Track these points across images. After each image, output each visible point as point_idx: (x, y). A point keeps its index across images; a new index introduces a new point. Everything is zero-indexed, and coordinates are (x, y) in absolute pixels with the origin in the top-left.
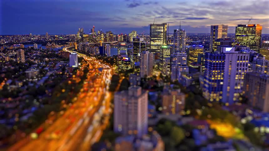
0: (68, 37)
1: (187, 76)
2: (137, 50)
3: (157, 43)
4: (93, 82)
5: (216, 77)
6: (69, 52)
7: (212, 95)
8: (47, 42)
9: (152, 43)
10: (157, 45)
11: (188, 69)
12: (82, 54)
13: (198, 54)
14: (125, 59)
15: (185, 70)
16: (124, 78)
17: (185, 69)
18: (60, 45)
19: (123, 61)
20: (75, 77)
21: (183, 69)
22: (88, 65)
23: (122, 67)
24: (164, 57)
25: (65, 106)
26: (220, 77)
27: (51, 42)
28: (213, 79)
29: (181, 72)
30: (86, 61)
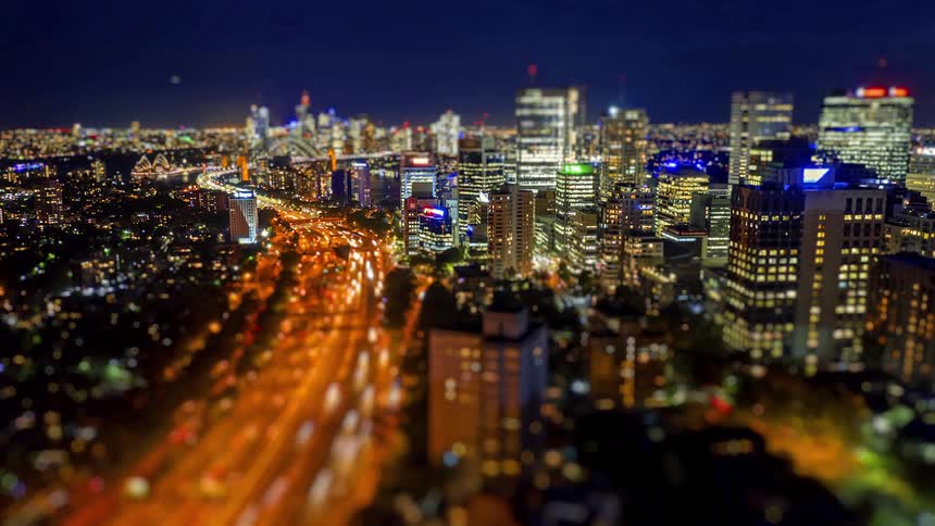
0: (212, 136)
1: (658, 270)
2: (472, 181)
3: (544, 155)
4: (320, 297)
5: (772, 274)
6: (223, 189)
7: (757, 336)
8: (136, 157)
9: (525, 156)
10: (544, 164)
11: (662, 248)
12: (269, 197)
13: (694, 193)
14: (432, 214)
15: (651, 251)
16: (430, 280)
17: (651, 245)
18: (185, 166)
19: (423, 219)
20: (252, 281)
21: (645, 246)
22: (296, 238)
23: (421, 244)
24: (572, 205)
25: (231, 380)
26: (787, 273)
27: (152, 156)
28: (761, 278)
29: (635, 257)
30: (286, 224)
